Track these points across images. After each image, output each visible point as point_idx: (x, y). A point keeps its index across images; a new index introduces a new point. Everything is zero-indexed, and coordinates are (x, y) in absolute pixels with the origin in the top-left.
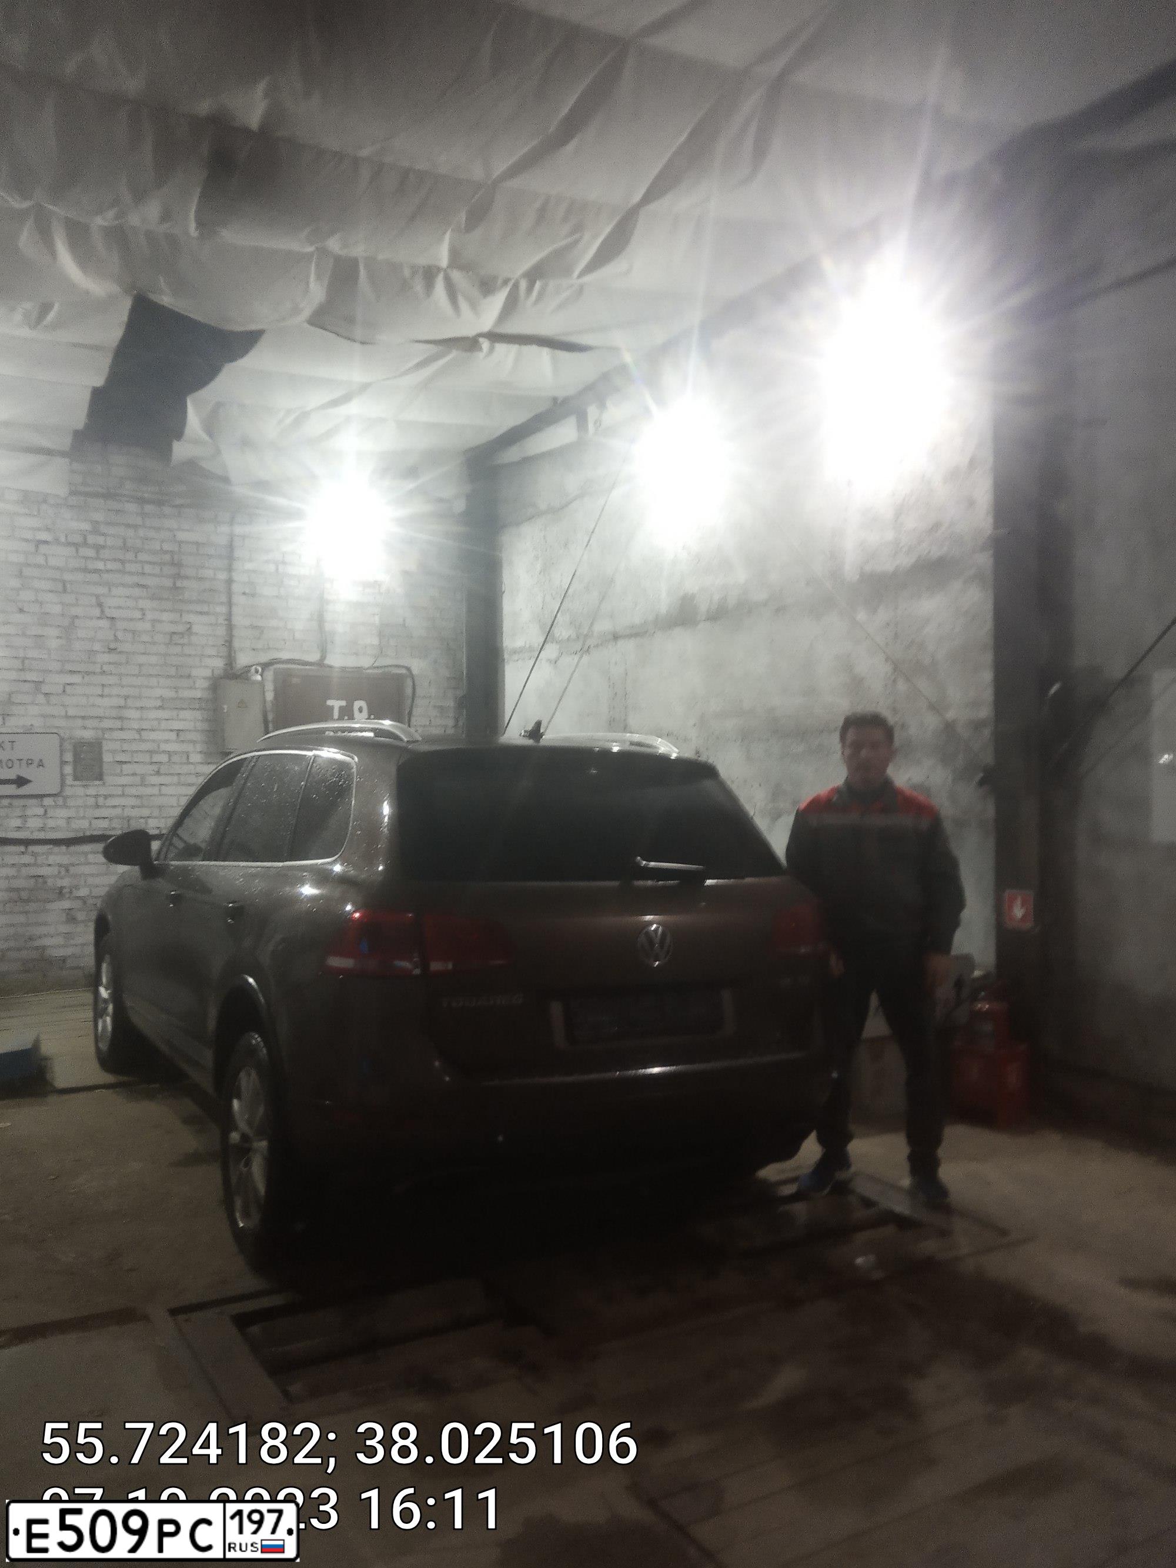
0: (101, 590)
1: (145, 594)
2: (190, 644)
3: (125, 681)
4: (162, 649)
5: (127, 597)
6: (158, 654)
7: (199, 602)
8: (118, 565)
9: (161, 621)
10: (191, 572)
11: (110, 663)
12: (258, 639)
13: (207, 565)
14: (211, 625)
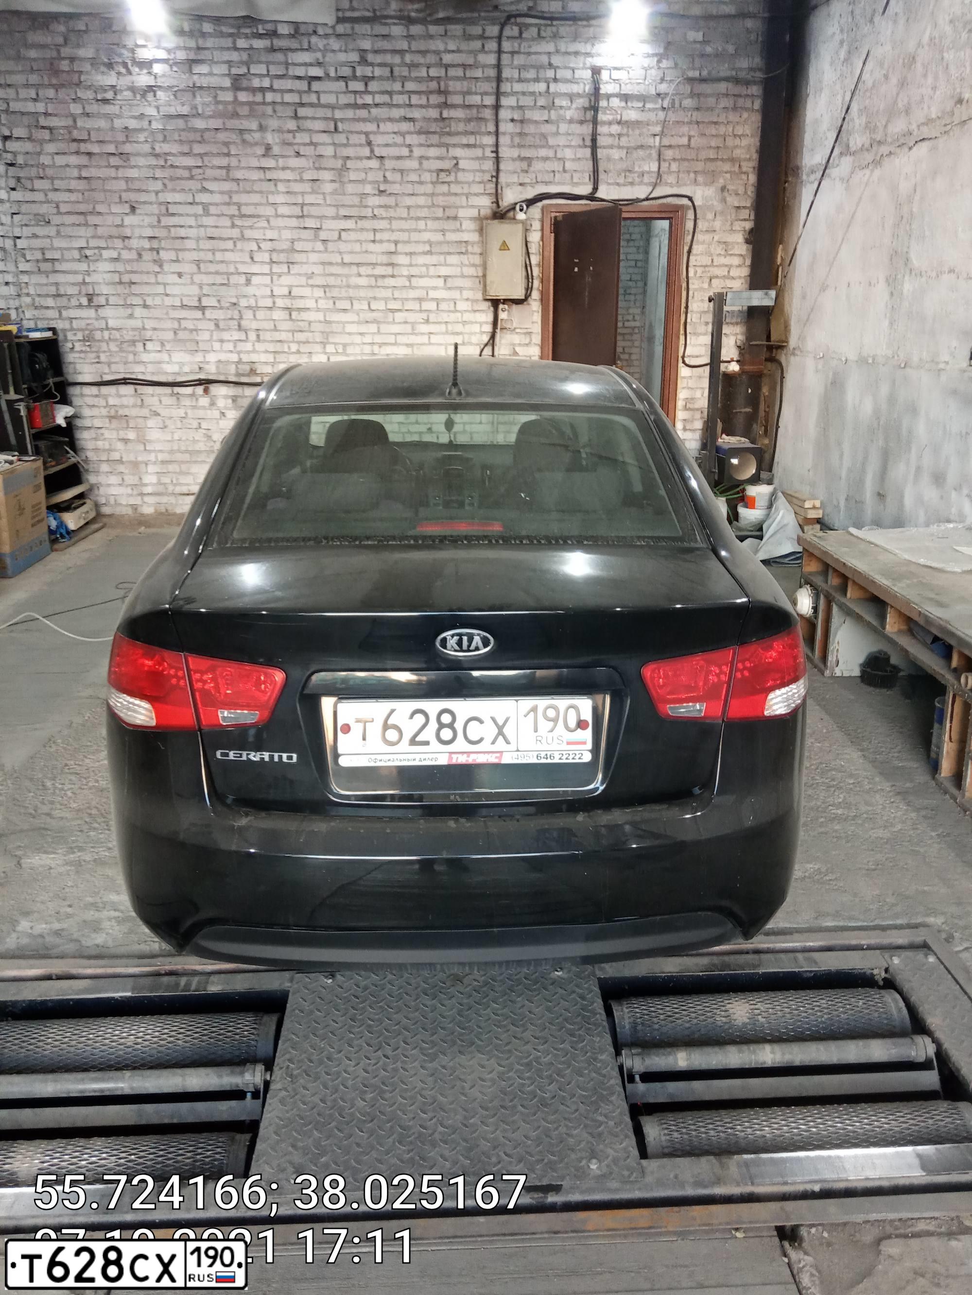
0: (371, 127)
1: (412, 129)
2: (457, 182)
3: (396, 224)
4: (429, 188)
5: (395, 133)
6: (425, 194)
7: (466, 133)
8: (386, 98)
9: (428, 158)
10: (457, 99)
11: (381, 206)
12: (527, 172)
13: (474, 90)
14: (478, 158)
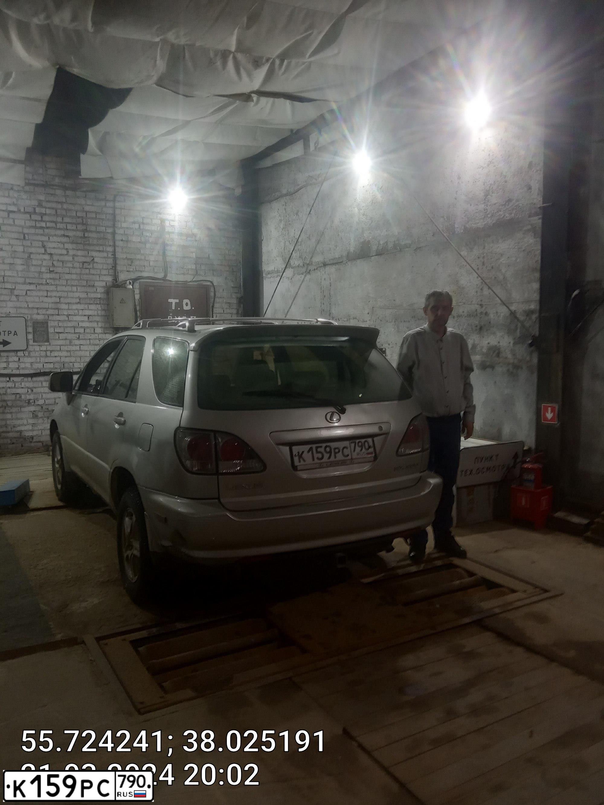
0: (44, 238)
1: (68, 241)
2: (93, 268)
3: (59, 288)
4: (78, 271)
5: (58, 242)
6: (76, 274)
7: (98, 245)
8: (53, 225)
9: (77, 256)
10: (93, 228)
11: (51, 279)
12: (131, 265)
13: (101, 224)
14: (105, 258)
